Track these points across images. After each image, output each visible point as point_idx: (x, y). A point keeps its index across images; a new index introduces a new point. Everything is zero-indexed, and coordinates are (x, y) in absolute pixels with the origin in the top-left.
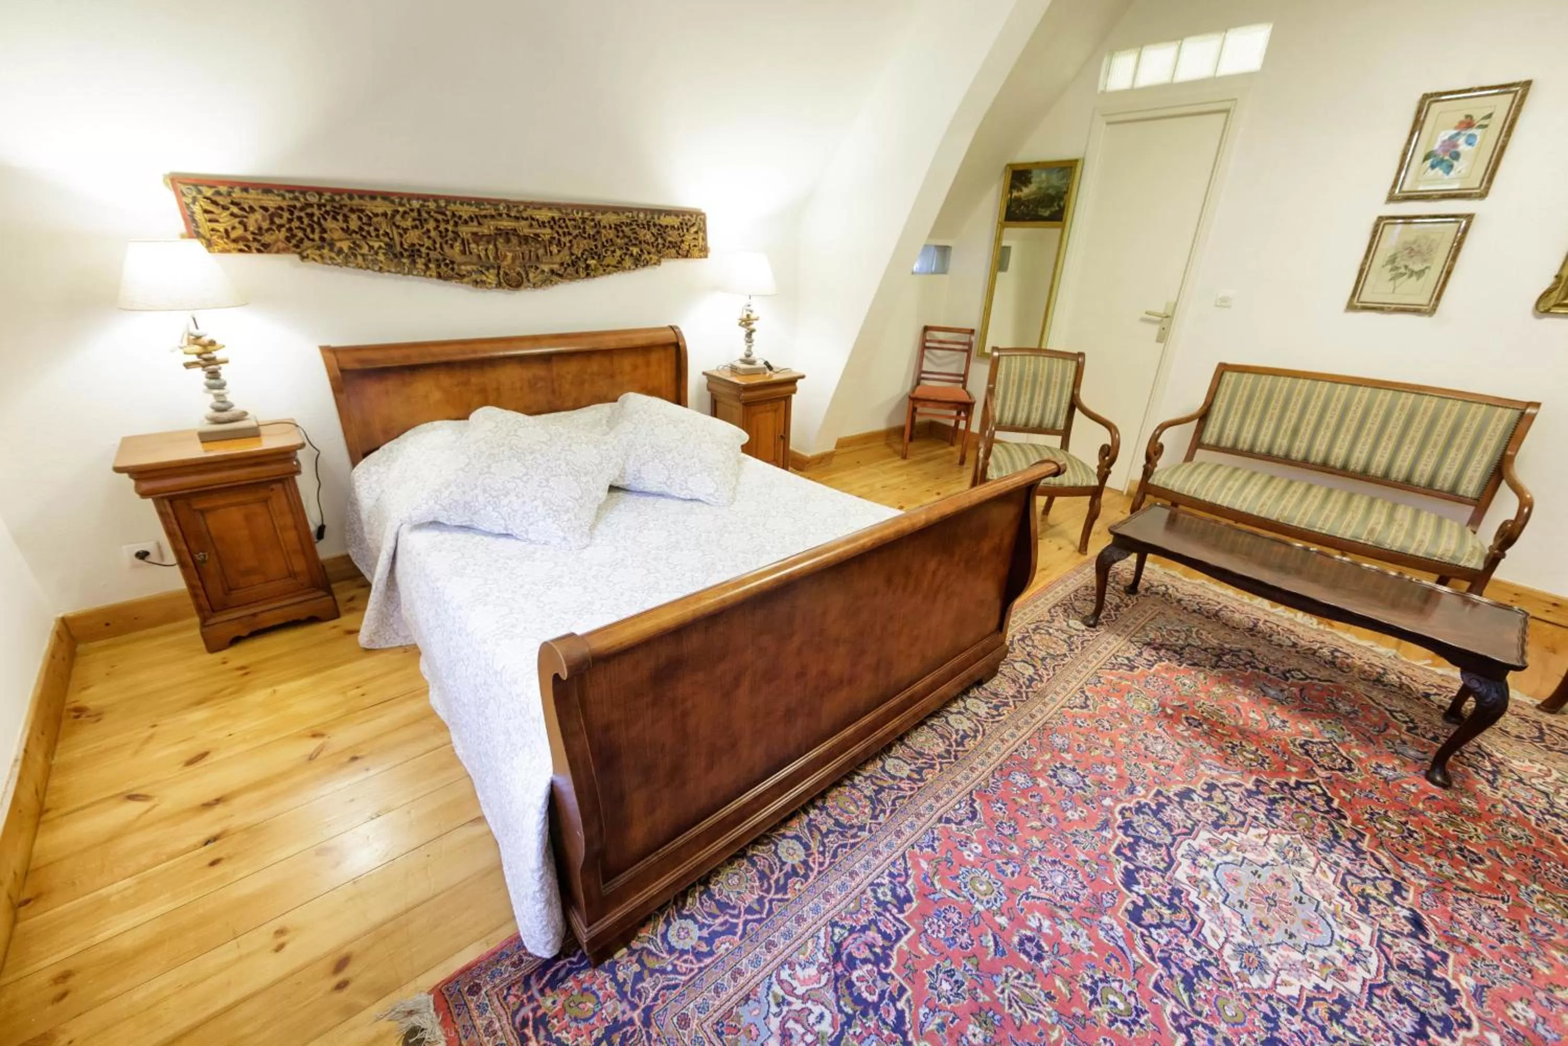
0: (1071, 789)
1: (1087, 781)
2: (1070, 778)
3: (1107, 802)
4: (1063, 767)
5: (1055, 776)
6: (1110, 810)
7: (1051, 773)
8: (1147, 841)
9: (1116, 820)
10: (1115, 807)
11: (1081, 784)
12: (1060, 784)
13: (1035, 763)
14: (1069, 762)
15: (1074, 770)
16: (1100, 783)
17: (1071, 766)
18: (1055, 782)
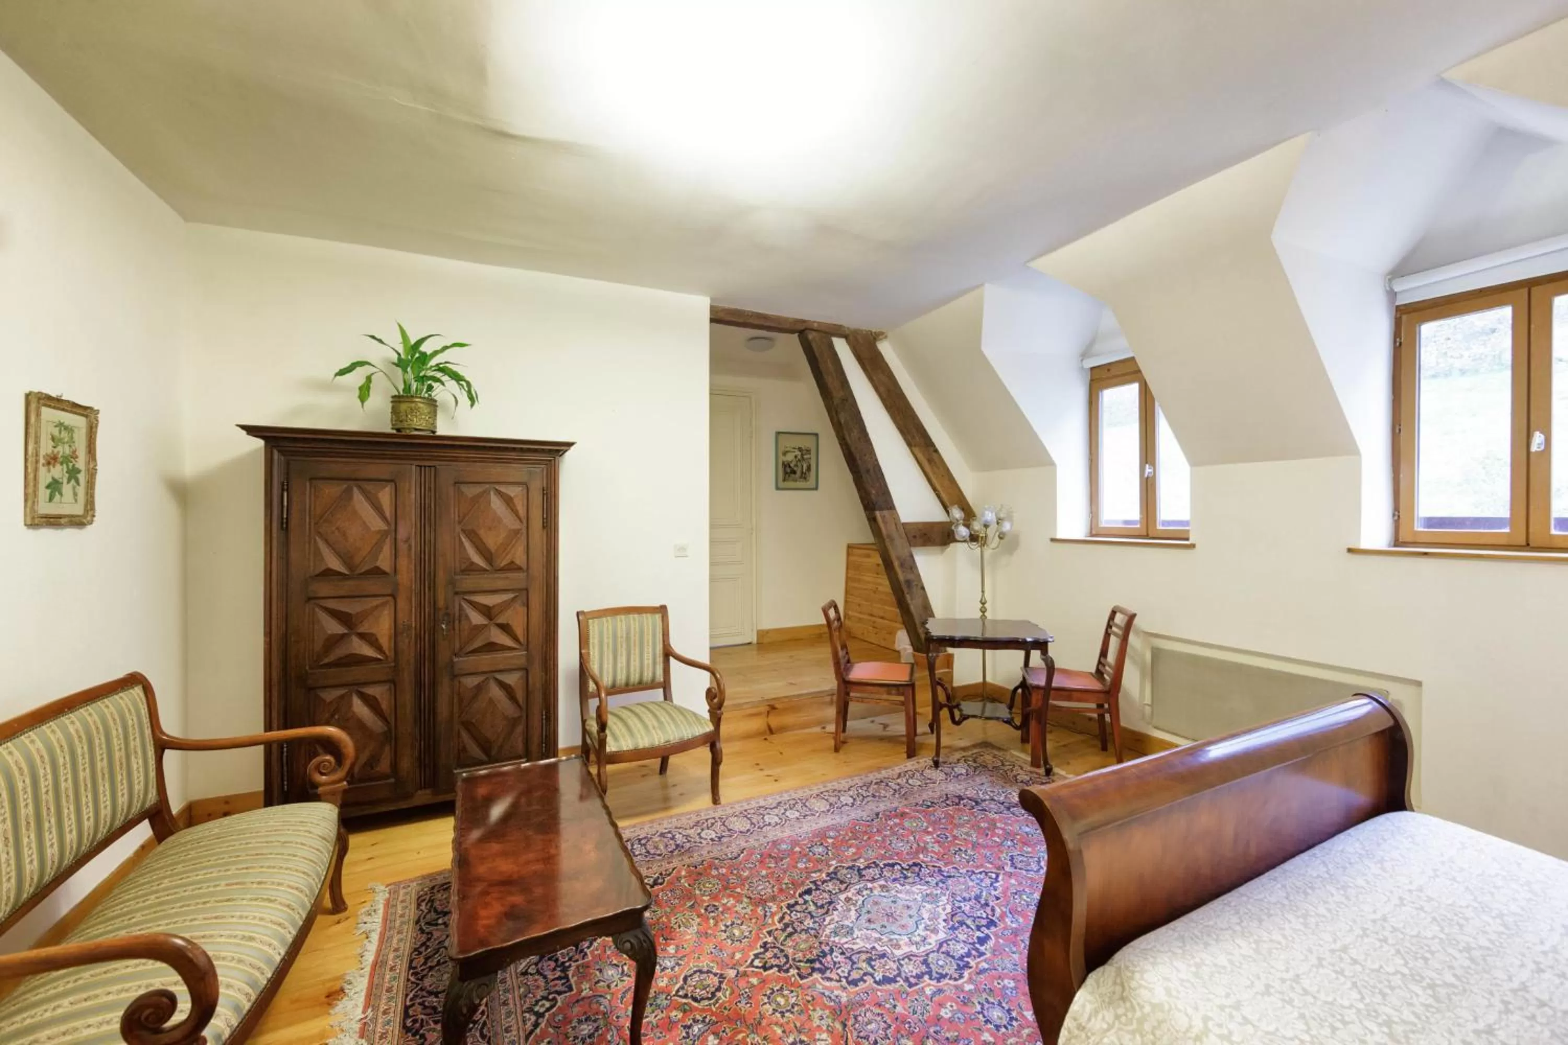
0: (1000, 1004)
1: (979, 1008)
2: (996, 1014)
3: (968, 987)
4: (998, 1027)
5: (1012, 1019)
6: (970, 980)
7: (1014, 1023)
8: (953, 957)
9: (970, 974)
10: (965, 982)
11: (987, 1006)
12: (1009, 1011)
13: (1028, 1035)
14: (988, 1030)
15: (987, 1021)
16: (965, 1002)
17: (989, 1026)
18: (1014, 1014)
